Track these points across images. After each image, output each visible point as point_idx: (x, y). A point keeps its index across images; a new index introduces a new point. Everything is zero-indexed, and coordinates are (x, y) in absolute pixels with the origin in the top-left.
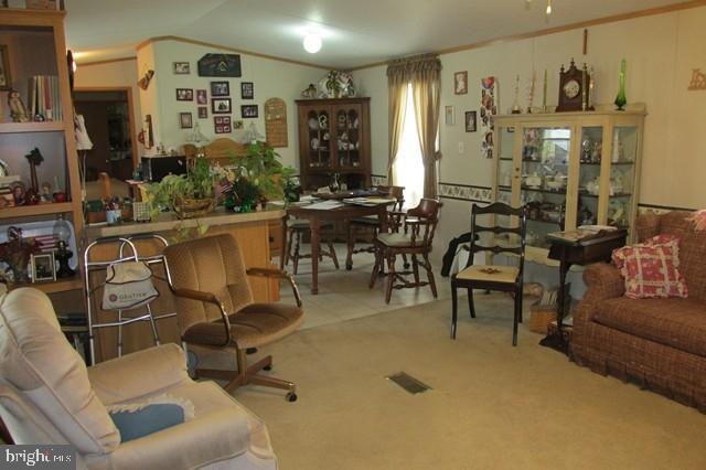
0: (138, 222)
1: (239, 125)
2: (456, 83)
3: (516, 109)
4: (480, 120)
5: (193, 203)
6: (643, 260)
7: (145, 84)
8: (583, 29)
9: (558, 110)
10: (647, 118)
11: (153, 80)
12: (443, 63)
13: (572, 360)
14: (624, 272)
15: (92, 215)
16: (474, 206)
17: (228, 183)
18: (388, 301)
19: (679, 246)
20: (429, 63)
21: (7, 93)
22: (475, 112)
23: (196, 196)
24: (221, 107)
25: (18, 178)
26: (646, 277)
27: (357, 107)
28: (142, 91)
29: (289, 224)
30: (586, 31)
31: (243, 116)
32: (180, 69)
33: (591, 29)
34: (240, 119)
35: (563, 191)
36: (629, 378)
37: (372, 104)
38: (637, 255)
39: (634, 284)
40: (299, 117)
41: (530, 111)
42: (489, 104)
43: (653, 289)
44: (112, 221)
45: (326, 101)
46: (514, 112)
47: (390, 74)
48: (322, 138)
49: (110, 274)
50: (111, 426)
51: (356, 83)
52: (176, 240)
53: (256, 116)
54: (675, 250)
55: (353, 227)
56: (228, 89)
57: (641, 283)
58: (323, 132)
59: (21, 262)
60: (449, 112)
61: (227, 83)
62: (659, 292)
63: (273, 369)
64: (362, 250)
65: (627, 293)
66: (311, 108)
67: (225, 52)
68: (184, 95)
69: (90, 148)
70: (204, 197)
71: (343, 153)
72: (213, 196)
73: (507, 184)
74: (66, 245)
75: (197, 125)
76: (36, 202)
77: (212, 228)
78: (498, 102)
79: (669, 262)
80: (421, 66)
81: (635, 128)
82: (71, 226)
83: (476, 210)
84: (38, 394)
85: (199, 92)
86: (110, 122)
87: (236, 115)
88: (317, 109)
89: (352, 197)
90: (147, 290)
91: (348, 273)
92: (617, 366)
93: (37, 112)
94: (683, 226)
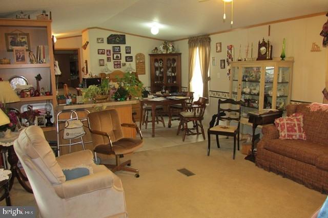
0: (78, 104)
1: (124, 65)
2: (217, 47)
3: (240, 59)
4: (226, 63)
5: (101, 97)
6: (287, 124)
7: (85, 47)
8: (268, 25)
9: (257, 60)
10: (294, 63)
11: (88, 45)
12: (211, 39)
13: (257, 165)
14: (279, 128)
15: (60, 101)
16: (219, 100)
17: (115, 89)
18: (184, 140)
19: (303, 118)
20: (205, 38)
21: (28, 52)
22: (224, 60)
23: (102, 94)
24: (117, 57)
25: (32, 86)
26: (288, 131)
27: (176, 57)
28: (83, 50)
29: (144, 107)
30: (270, 26)
31: (126, 61)
32: (99, 41)
33: (272, 25)
34: (125, 62)
35: (258, 94)
36: (278, 172)
37: (182, 56)
38: (285, 121)
39: (283, 134)
40: (151, 62)
41: (245, 60)
42: (230, 56)
43: (292, 136)
44: (68, 103)
45: (162, 55)
46: (239, 60)
47: (189, 43)
48: (160, 70)
49: (67, 125)
50: (62, 174)
51: (176, 46)
52: (93, 111)
53: (132, 61)
54: (302, 119)
55: (171, 109)
56: (120, 49)
57: (286, 133)
58: (161, 68)
59: (32, 119)
60: (214, 60)
61: (120, 47)
62: (294, 137)
63: (132, 165)
64: (175, 119)
65: (280, 137)
66: (156, 57)
67: (119, 34)
68: (101, 52)
69: (60, 74)
70: (105, 94)
71: (169, 77)
72: (109, 94)
73: (236, 91)
74: (49, 113)
75: (106, 65)
76: (39, 95)
77: (108, 107)
78: (234, 56)
79: (298, 124)
80: (202, 40)
81: (288, 68)
82: (52, 105)
83: (220, 102)
84: (37, 160)
85: (107, 51)
86: (71, 63)
87: (123, 61)
88: (159, 58)
89: (170, 96)
90: (81, 131)
91: (169, 129)
92: (273, 167)
93: (40, 60)
94: (306, 109)
